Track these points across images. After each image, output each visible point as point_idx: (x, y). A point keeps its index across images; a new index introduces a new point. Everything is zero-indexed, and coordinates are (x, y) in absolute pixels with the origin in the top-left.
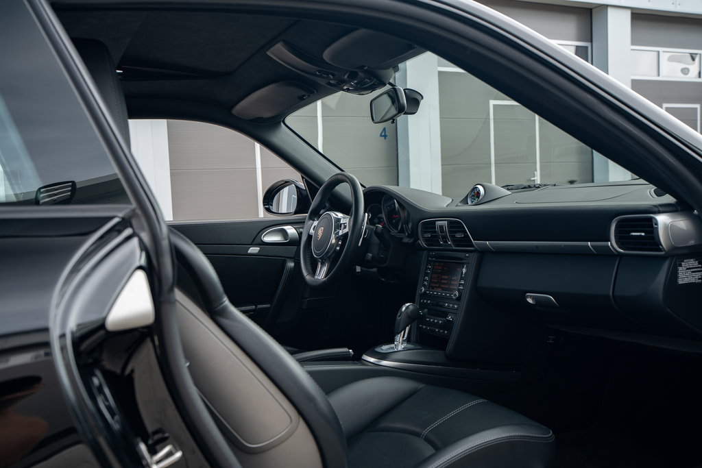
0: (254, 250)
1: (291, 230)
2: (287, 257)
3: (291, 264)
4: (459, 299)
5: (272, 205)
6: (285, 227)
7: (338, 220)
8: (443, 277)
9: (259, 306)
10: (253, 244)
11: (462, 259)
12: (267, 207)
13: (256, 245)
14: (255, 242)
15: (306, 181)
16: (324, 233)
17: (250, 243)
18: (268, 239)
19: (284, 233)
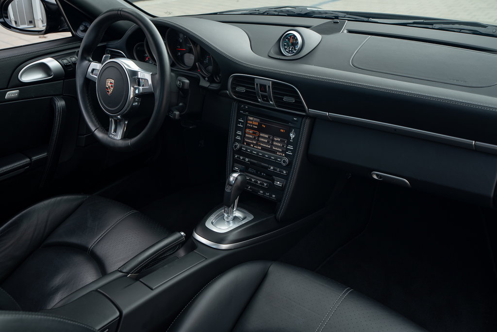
0: (12, 94)
1: (52, 63)
2: (52, 95)
3: (60, 103)
4: (289, 166)
6: (44, 61)
7: (134, 73)
8: (261, 135)
9: (34, 158)
10: (10, 87)
11: (288, 122)
12: (2, 20)
13: (13, 87)
14: (11, 84)
16: (116, 86)
17: (6, 87)
18: (28, 78)
19: (45, 68)
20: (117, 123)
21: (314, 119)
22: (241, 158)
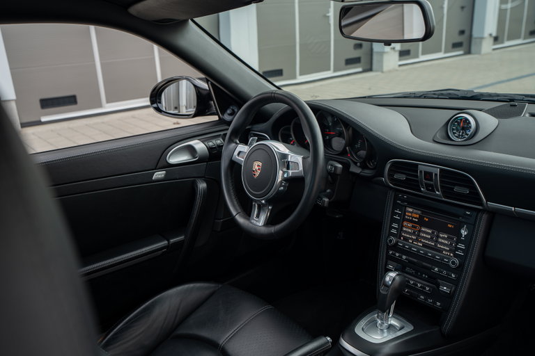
0: (159, 175)
1: (199, 145)
3: (202, 186)
4: (460, 269)
5: (160, 103)
6: (191, 143)
7: (284, 156)
8: (423, 229)
9: (172, 241)
10: (157, 168)
11: (458, 216)
12: (155, 105)
13: (161, 168)
15: (212, 84)
16: (263, 169)
18: (174, 160)
19: (191, 150)
20: (260, 208)
21: (493, 214)
22: (397, 255)
